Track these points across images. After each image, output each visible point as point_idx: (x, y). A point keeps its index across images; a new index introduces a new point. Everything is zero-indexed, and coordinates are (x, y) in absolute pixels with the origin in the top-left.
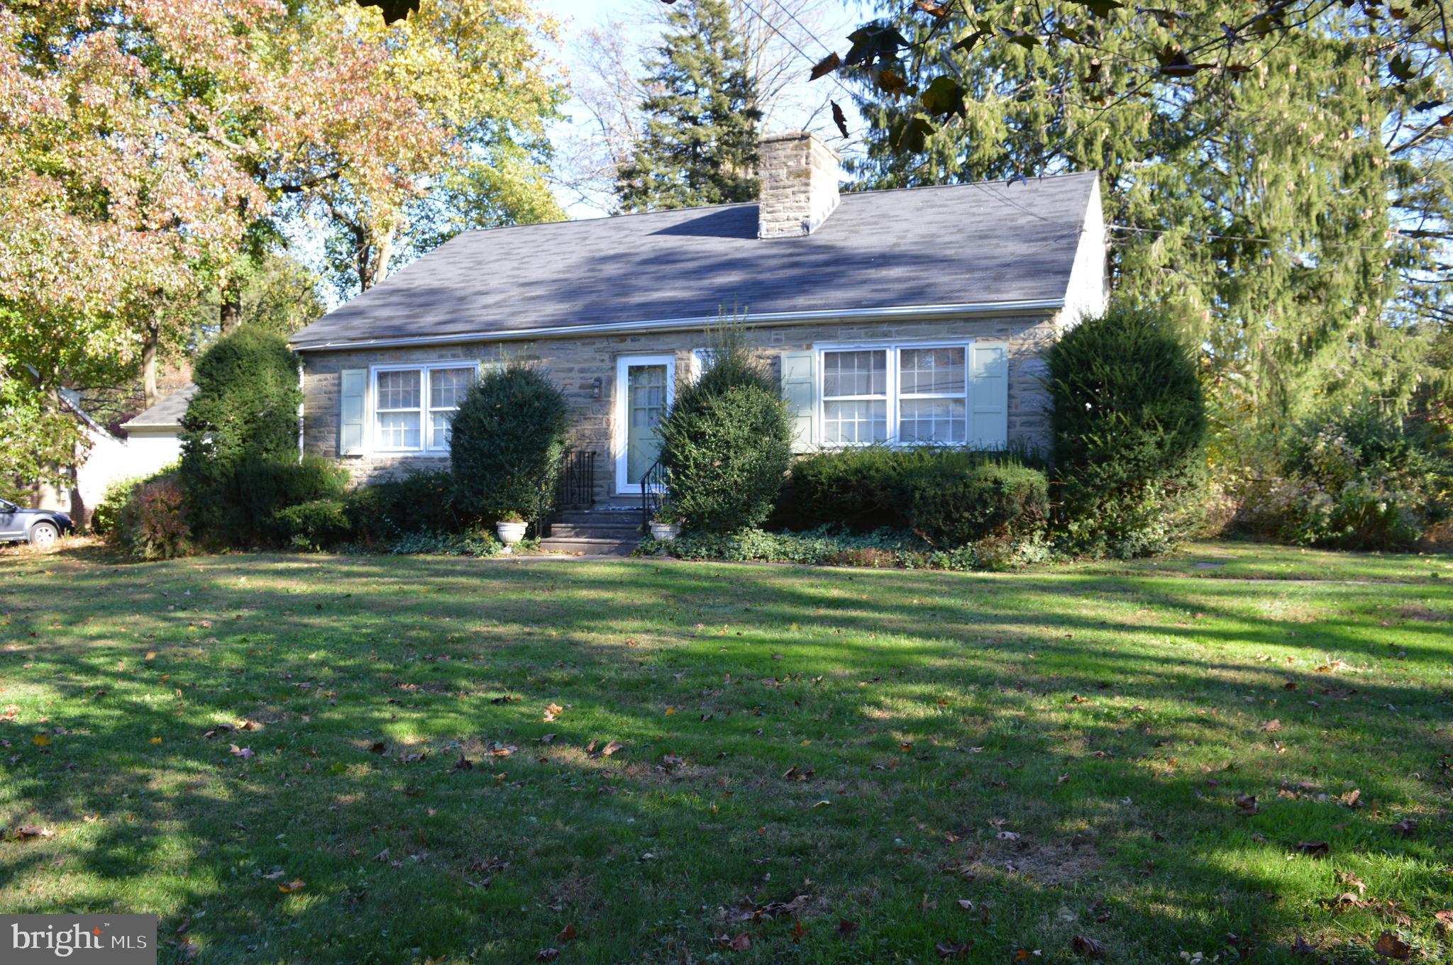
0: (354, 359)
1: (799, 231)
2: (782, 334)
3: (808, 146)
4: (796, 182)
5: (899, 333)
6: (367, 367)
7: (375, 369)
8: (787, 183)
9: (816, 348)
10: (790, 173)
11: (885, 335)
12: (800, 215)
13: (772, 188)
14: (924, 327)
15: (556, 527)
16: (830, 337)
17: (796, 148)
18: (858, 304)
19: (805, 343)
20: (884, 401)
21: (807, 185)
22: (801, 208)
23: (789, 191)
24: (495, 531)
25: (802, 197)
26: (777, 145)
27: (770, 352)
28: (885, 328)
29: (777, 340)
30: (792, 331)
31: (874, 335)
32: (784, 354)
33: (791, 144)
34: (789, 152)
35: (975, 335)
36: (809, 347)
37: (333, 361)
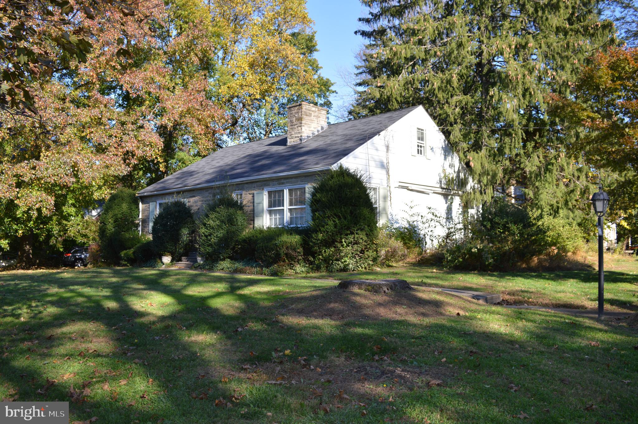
0: (153, 199)
1: (299, 142)
2: (255, 185)
3: (302, 109)
4: (298, 123)
5: (287, 183)
6: (156, 202)
7: (158, 202)
8: (295, 123)
9: (265, 189)
10: (296, 119)
11: (283, 183)
12: (299, 135)
13: (291, 126)
14: (293, 180)
15: (183, 258)
16: (268, 185)
17: (298, 109)
18: (275, 173)
19: (262, 188)
20: (283, 210)
21: (301, 123)
22: (299, 133)
23: (296, 126)
24: (161, 259)
25: (300, 128)
26: (292, 109)
27: (252, 192)
28: (283, 181)
29: (254, 187)
30: (258, 184)
31: (279, 184)
32: (255, 192)
33: (296, 108)
34: (296, 111)
35: (308, 182)
36: (263, 189)
37: (148, 200)
